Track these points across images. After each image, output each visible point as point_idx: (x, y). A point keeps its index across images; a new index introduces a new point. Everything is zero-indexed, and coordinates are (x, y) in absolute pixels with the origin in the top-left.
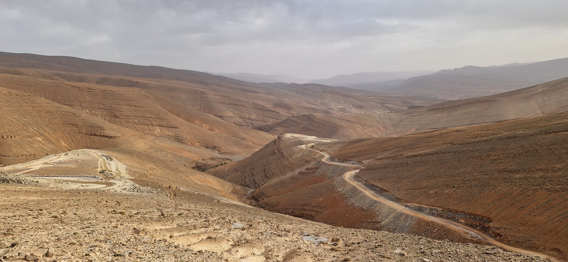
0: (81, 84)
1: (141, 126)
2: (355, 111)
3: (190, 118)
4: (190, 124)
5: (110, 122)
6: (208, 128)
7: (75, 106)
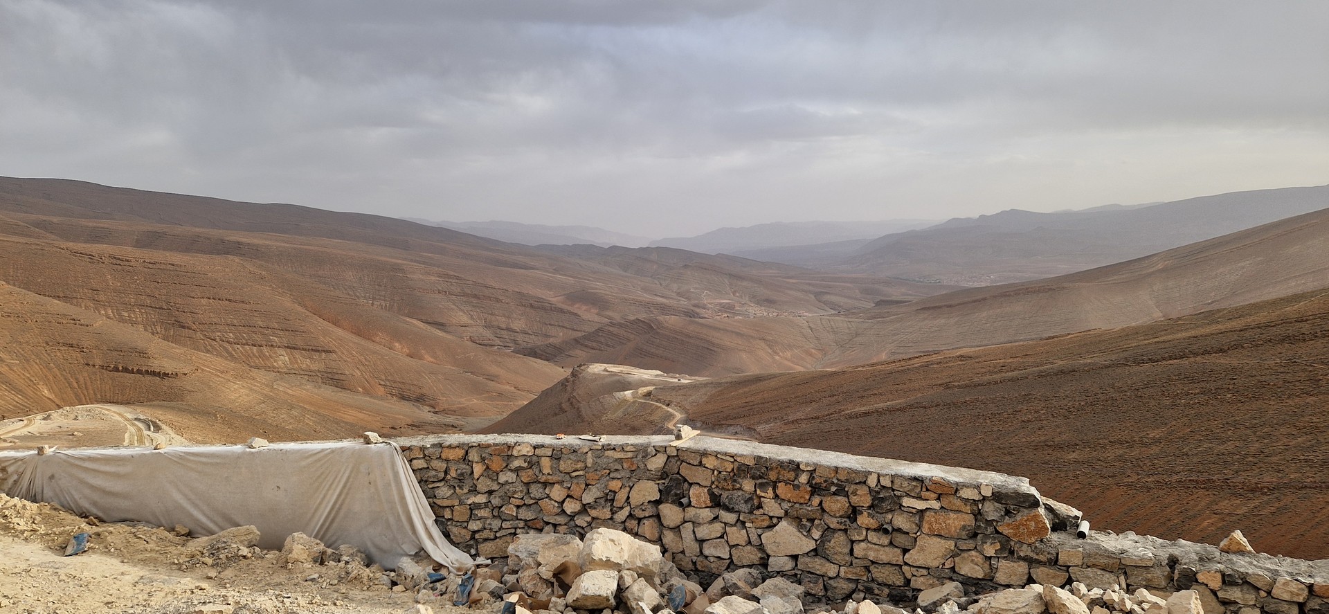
0: (96, 248)
1: (243, 348)
2: (755, 311)
3: (363, 330)
4: (363, 342)
5: (166, 338)
6: (408, 351)
7: (80, 300)
